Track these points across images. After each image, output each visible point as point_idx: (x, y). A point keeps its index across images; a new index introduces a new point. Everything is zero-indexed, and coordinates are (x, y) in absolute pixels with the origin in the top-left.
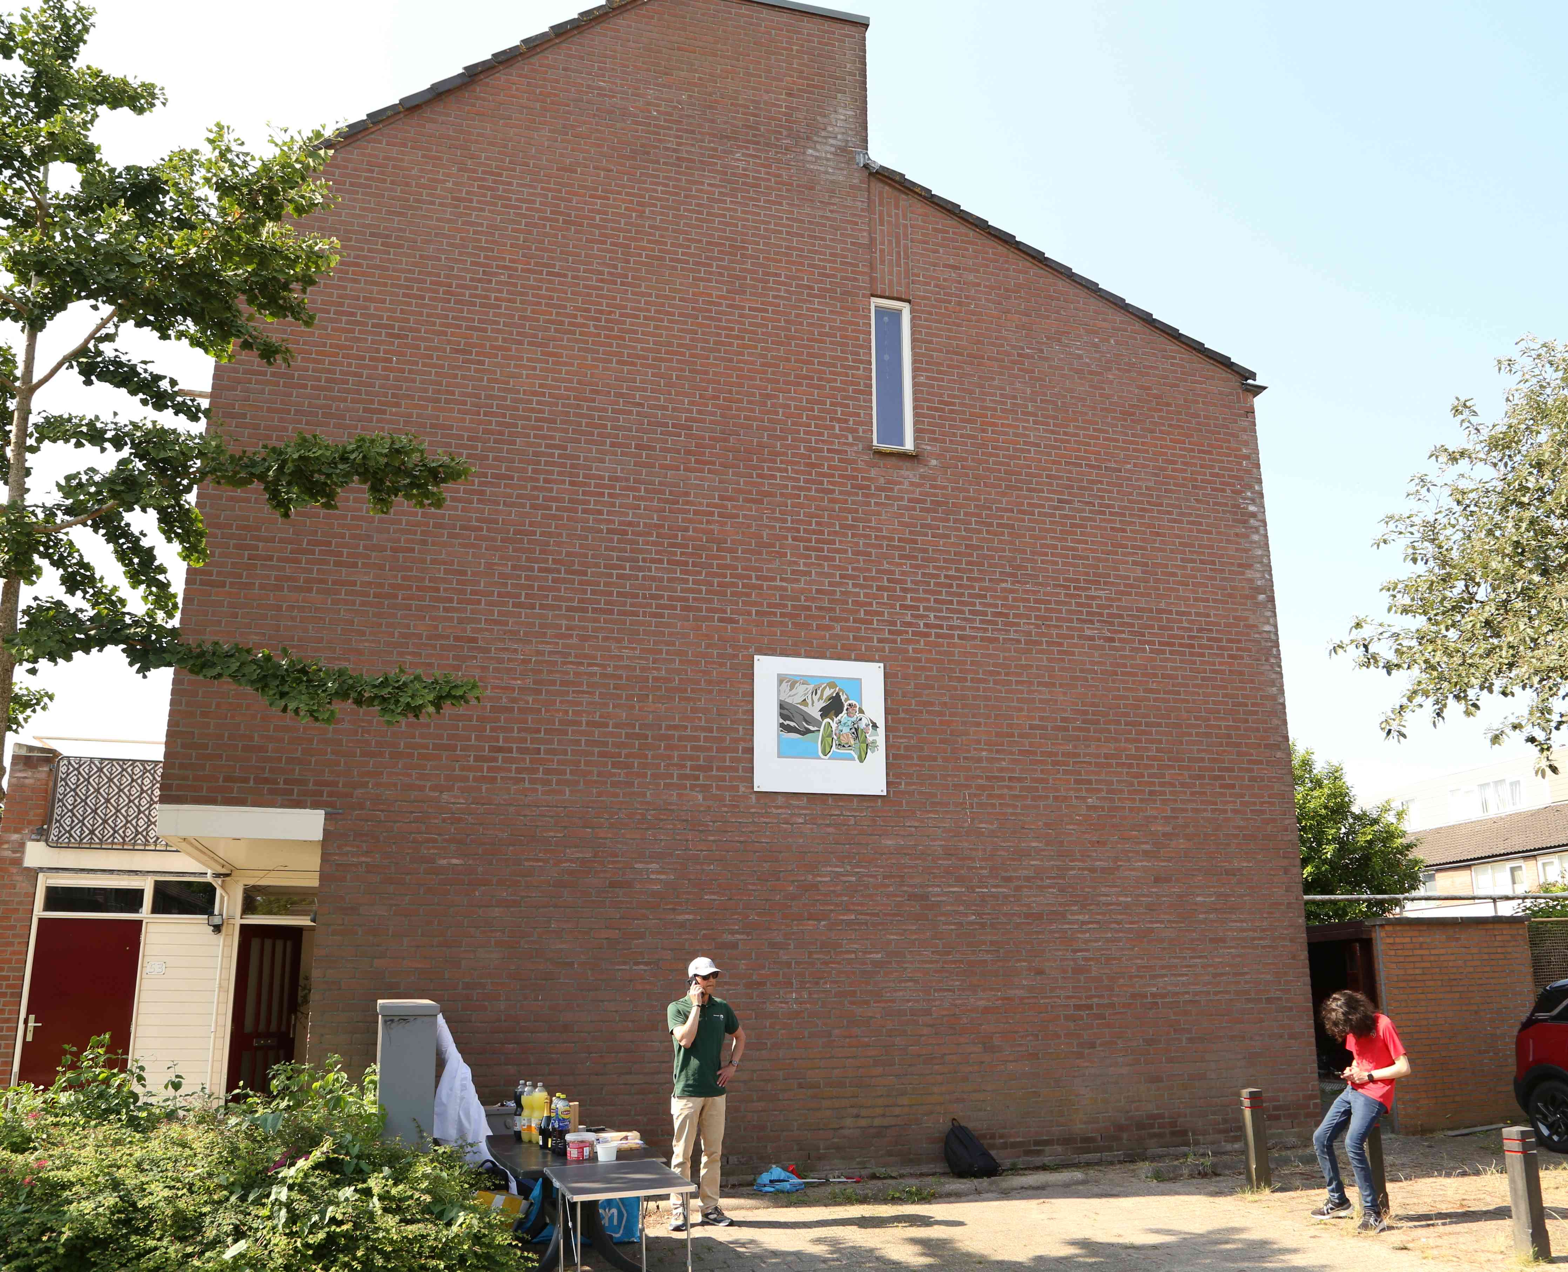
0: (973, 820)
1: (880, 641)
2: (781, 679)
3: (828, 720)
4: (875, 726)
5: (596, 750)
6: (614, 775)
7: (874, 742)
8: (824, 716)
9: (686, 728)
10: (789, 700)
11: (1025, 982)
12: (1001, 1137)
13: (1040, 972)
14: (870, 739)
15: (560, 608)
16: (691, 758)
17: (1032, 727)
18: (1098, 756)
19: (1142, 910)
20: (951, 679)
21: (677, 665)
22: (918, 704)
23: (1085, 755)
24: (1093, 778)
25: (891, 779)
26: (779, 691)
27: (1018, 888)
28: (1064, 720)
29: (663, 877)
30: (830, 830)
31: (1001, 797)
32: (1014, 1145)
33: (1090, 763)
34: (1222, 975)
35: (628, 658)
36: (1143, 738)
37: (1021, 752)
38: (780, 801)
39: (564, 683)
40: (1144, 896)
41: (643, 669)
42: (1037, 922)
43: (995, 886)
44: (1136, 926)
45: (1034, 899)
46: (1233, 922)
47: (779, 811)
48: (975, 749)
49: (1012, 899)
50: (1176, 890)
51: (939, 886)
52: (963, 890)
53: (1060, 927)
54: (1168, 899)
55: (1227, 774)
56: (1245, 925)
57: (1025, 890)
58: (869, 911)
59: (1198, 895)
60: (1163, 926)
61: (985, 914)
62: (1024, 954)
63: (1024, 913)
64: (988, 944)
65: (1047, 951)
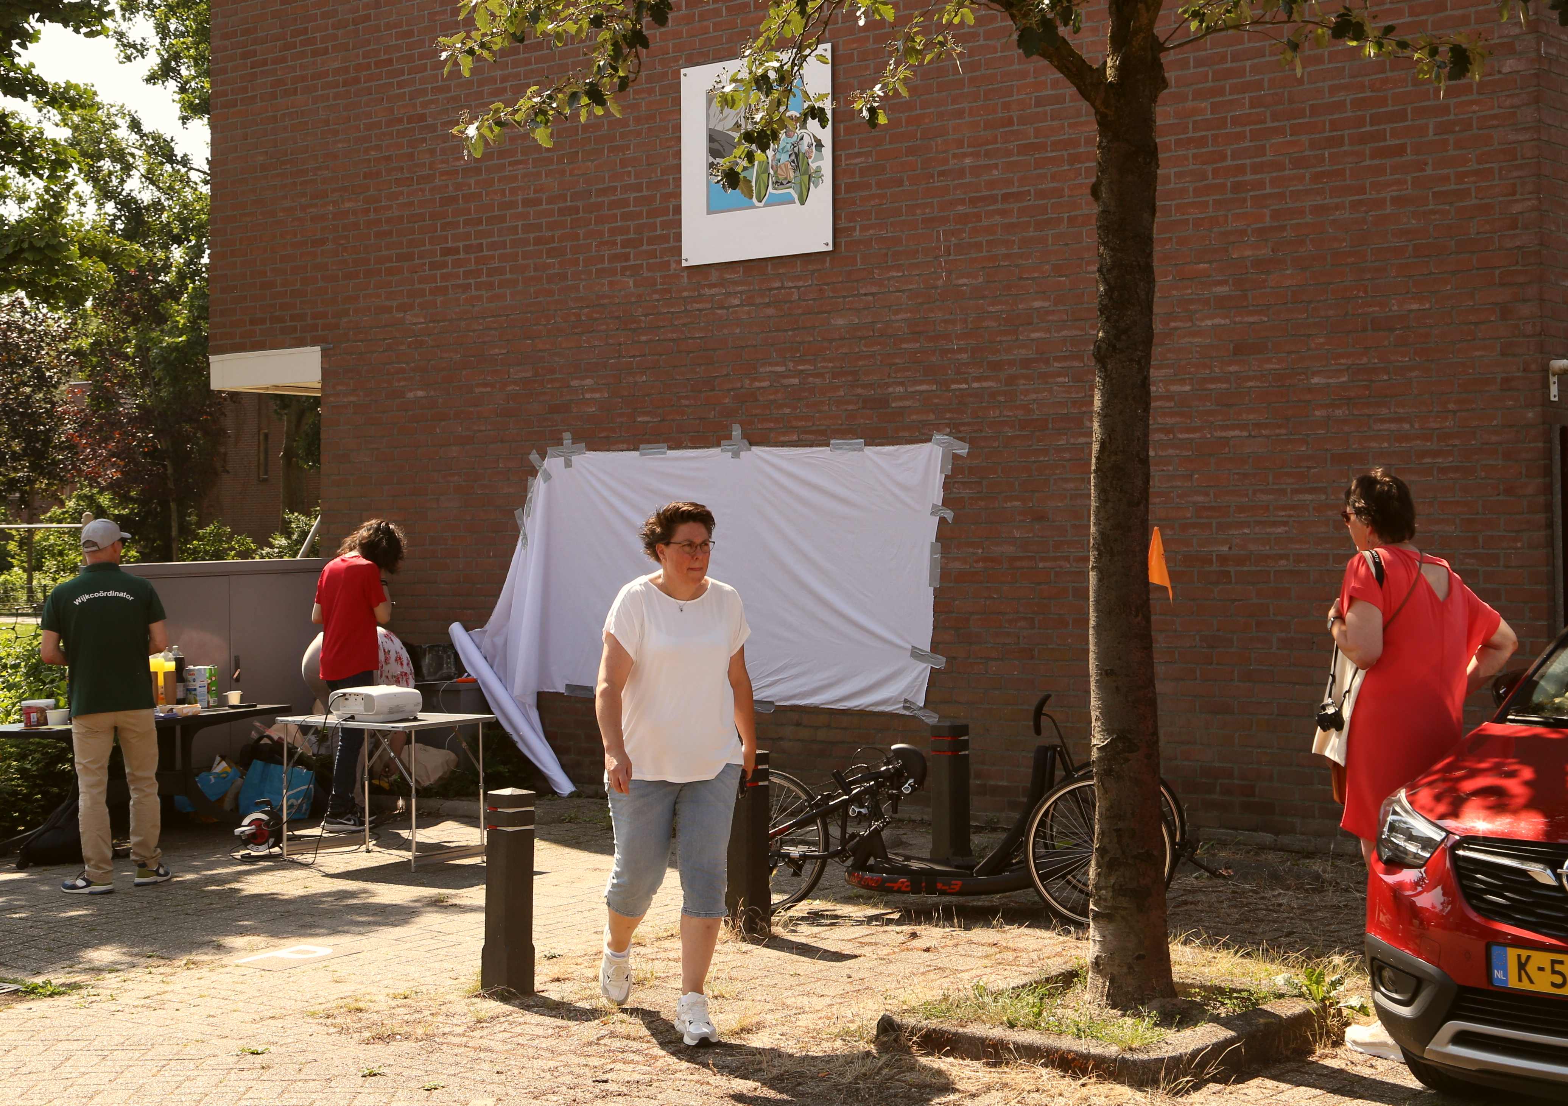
0: (949, 273)
2: (710, 97)
5: (532, 236)
6: (549, 266)
9: (616, 189)
10: (719, 128)
11: (1017, 534)
12: (978, 775)
13: (1040, 517)
16: (622, 230)
17: (1039, 102)
19: (1209, 406)
25: (843, 224)
26: (708, 116)
27: (1011, 380)
29: (597, 395)
30: (770, 311)
31: (991, 229)
32: (994, 791)
36: (1227, 84)
37: (1023, 149)
38: (714, 276)
40: (1213, 380)
42: (1037, 433)
43: (978, 379)
44: (1197, 435)
45: (1034, 396)
46: (1383, 421)
47: (714, 291)
48: (955, 156)
49: (1002, 399)
50: (1272, 366)
51: (902, 384)
52: (934, 387)
53: (1072, 441)
54: (1258, 384)
55: (1388, 127)
56: (1407, 426)
57: (1022, 382)
58: (814, 428)
59: (1314, 374)
60: (1245, 434)
61: (964, 424)
62: (1017, 487)
63: (1019, 420)
64: (966, 471)
65: (1052, 482)
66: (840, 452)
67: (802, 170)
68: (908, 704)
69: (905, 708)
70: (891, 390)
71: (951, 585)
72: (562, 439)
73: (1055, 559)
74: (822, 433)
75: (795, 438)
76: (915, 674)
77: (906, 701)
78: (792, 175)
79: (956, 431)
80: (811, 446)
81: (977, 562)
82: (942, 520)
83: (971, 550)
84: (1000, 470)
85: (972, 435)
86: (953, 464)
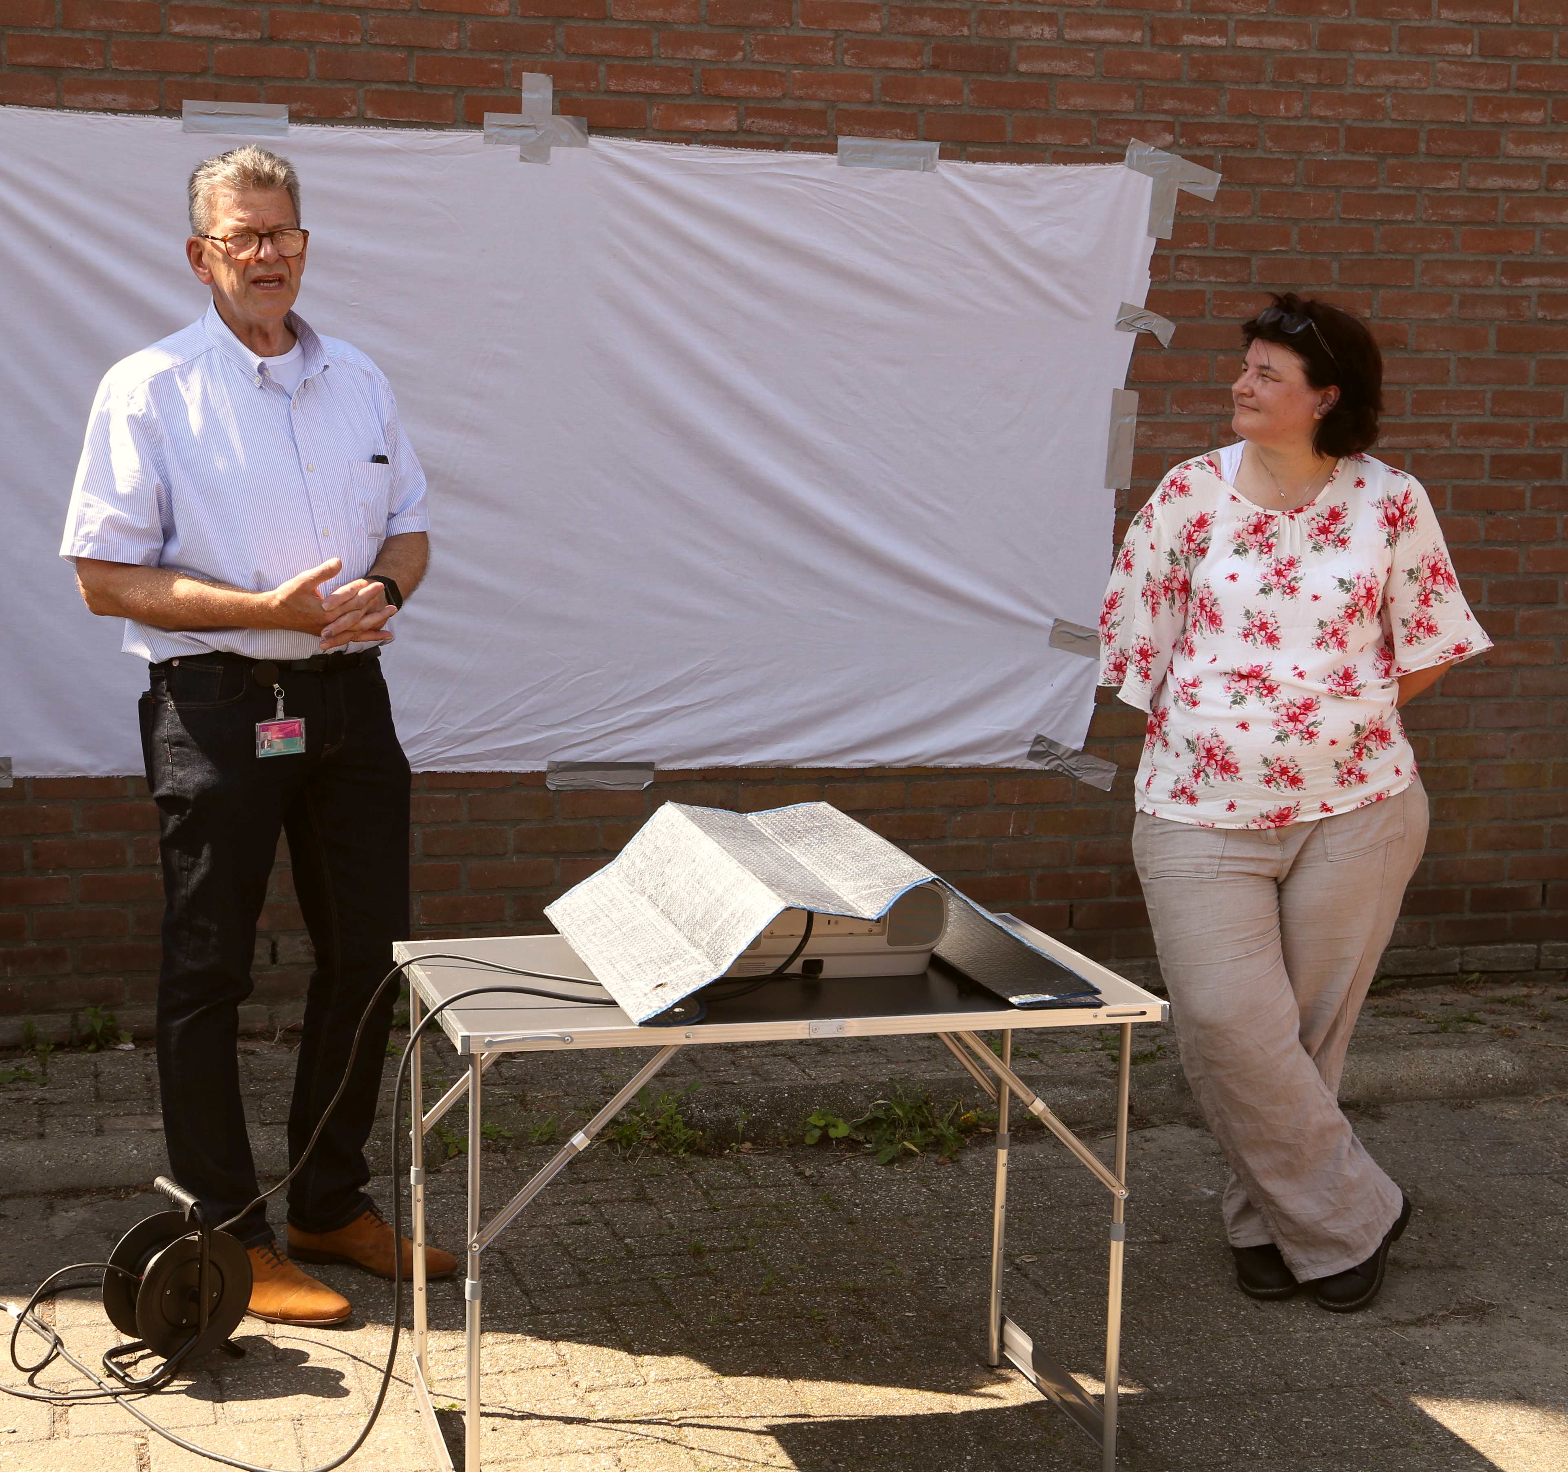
27: (1333, 37)
42: (1392, 161)
43: (1251, 27)
45: (1388, 79)
49: (1311, 78)
51: (1049, 19)
52: (1137, 36)
53: (1472, 182)
57: (1361, 43)
58: (789, 104)
61: (1207, 128)
62: (1335, 275)
63: (1349, 129)
64: (1212, 236)
65: (1419, 266)
66: (865, 168)
68: (1043, 746)
69: (1033, 754)
70: (1017, 30)
73: (1418, 429)
74: (817, 118)
75: (729, 123)
76: (1061, 680)
77: (1039, 740)
79: (1190, 140)
80: (779, 147)
82: (1145, 340)
84: (1295, 237)
85: (1231, 153)
86: (1178, 215)
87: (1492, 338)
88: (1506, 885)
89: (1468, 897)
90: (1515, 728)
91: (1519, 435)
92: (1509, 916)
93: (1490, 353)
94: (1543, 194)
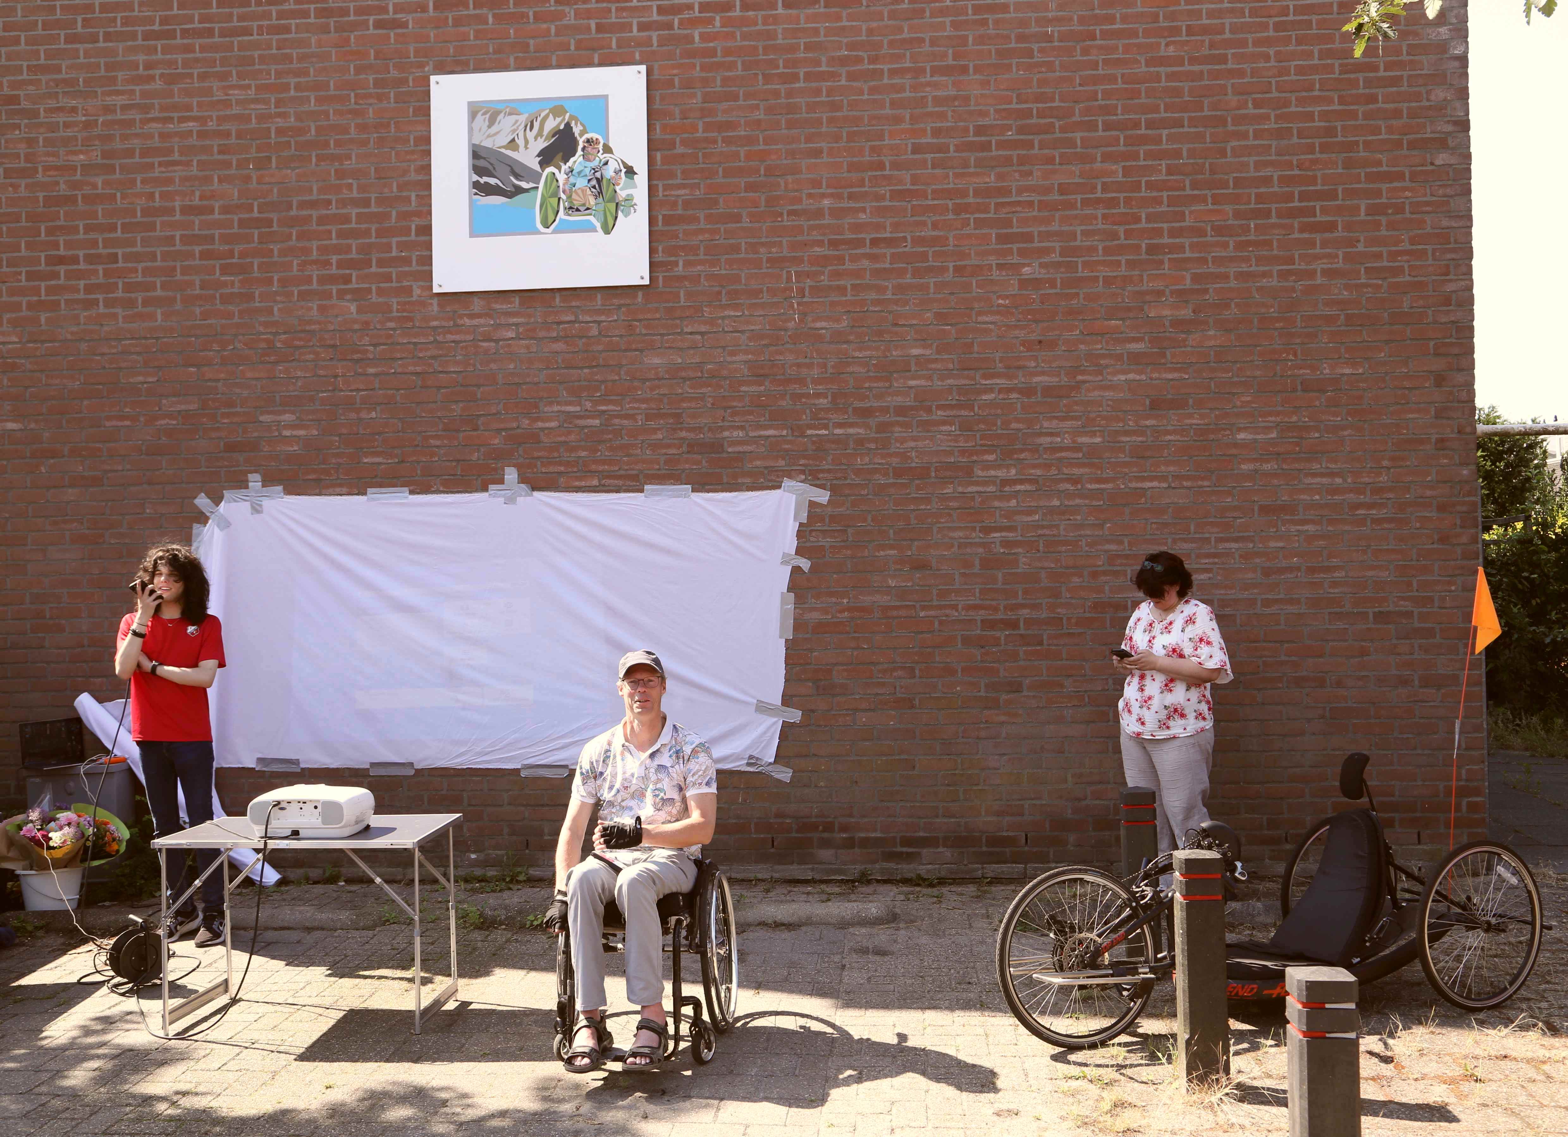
0: (803, 315)
1: (643, 27)
2: (474, 110)
3: (551, 169)
4: (630, 172)
5: (197, 249)
6: (225, 284)
7: (629, 199)
8: (544, 164)
9: (329, 202)
10: (488, 143)
11: (892, 583)
12: (844, 828)
13: (921, 566)
14: (622, 194)
15: (133, 36)
16: (337, 249)
17: (916, 149)
18: (1048, 190)
19: (1122, 458)
20: (767, 78)
21: (312, 106)
22: (708, 127)
23: (1021, 190)
24: (1035, 230)
25: (660, 257)
26: (471, 130)
27: (883, 427)
28: (980, 130)
29: (302, 433)
30: (559, 346)
31: (858, 274)
32: (865, 843)
33: (1030, 204)
34: (1281, 571)
35: (239, 102)
36: (1142, 150)
37: (897, 195)
38: (477, 306)
39: (145, 152)
40: (1127, 433)
41: (261, 118)
42: (917, 482)
43: (841, 425)
44: (1110, 486)
45: (912, 444)
46: (1314, 475)
47: (476, 322)
48: (810, 196)
49: (873, 446)
50: (1195, 421)
51: (742, 428)
52: (784, 433)
53: (960, 489)
54: (1178, 437)
55: (1318, 205)
56: (1338, 480)
57: (897, 429)
58: (622, 472)
59: (1240, 430)
60: (1165, 485)
61: (823, 471)
62: (892, 536)
63: (894, 468)
64: (827, 520)
65: (935, 531)
66: (657, 498)
67: (607, 197)
68: (753, 760)
69: (748, 764)
70: (726, 434)
71: (808, 636)
72: (247, 481)
73: (940, 607)
74: (635, 478)
75: (595, 482)
76: (762, 729)
77: (751, 757)
78: (592, 201)
79: (813, 477)
80: (617, 491)
81: (842, 611)
82: (796, 570)
83: (834, 600)
84: (869, 519)
85: (835, 482)
86: (809, 511)
87: (977, 562)
88: (1005, 834)
89: (984, 840)
90: (1004, 754)
91: (996, 609)
92: (1007, 850)
93: (976, 570)
94: (998, 493)
